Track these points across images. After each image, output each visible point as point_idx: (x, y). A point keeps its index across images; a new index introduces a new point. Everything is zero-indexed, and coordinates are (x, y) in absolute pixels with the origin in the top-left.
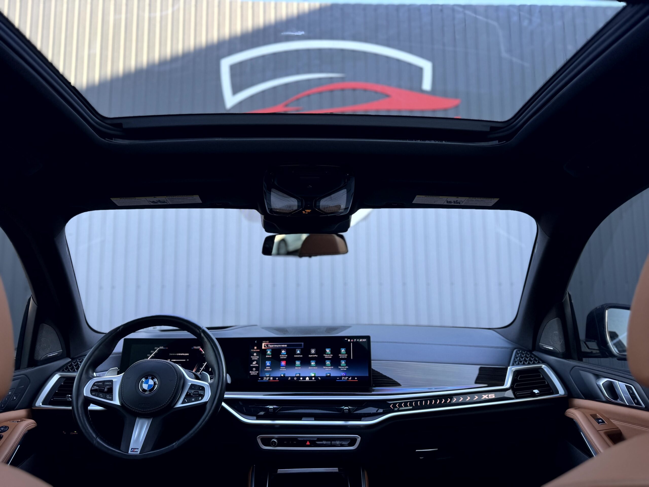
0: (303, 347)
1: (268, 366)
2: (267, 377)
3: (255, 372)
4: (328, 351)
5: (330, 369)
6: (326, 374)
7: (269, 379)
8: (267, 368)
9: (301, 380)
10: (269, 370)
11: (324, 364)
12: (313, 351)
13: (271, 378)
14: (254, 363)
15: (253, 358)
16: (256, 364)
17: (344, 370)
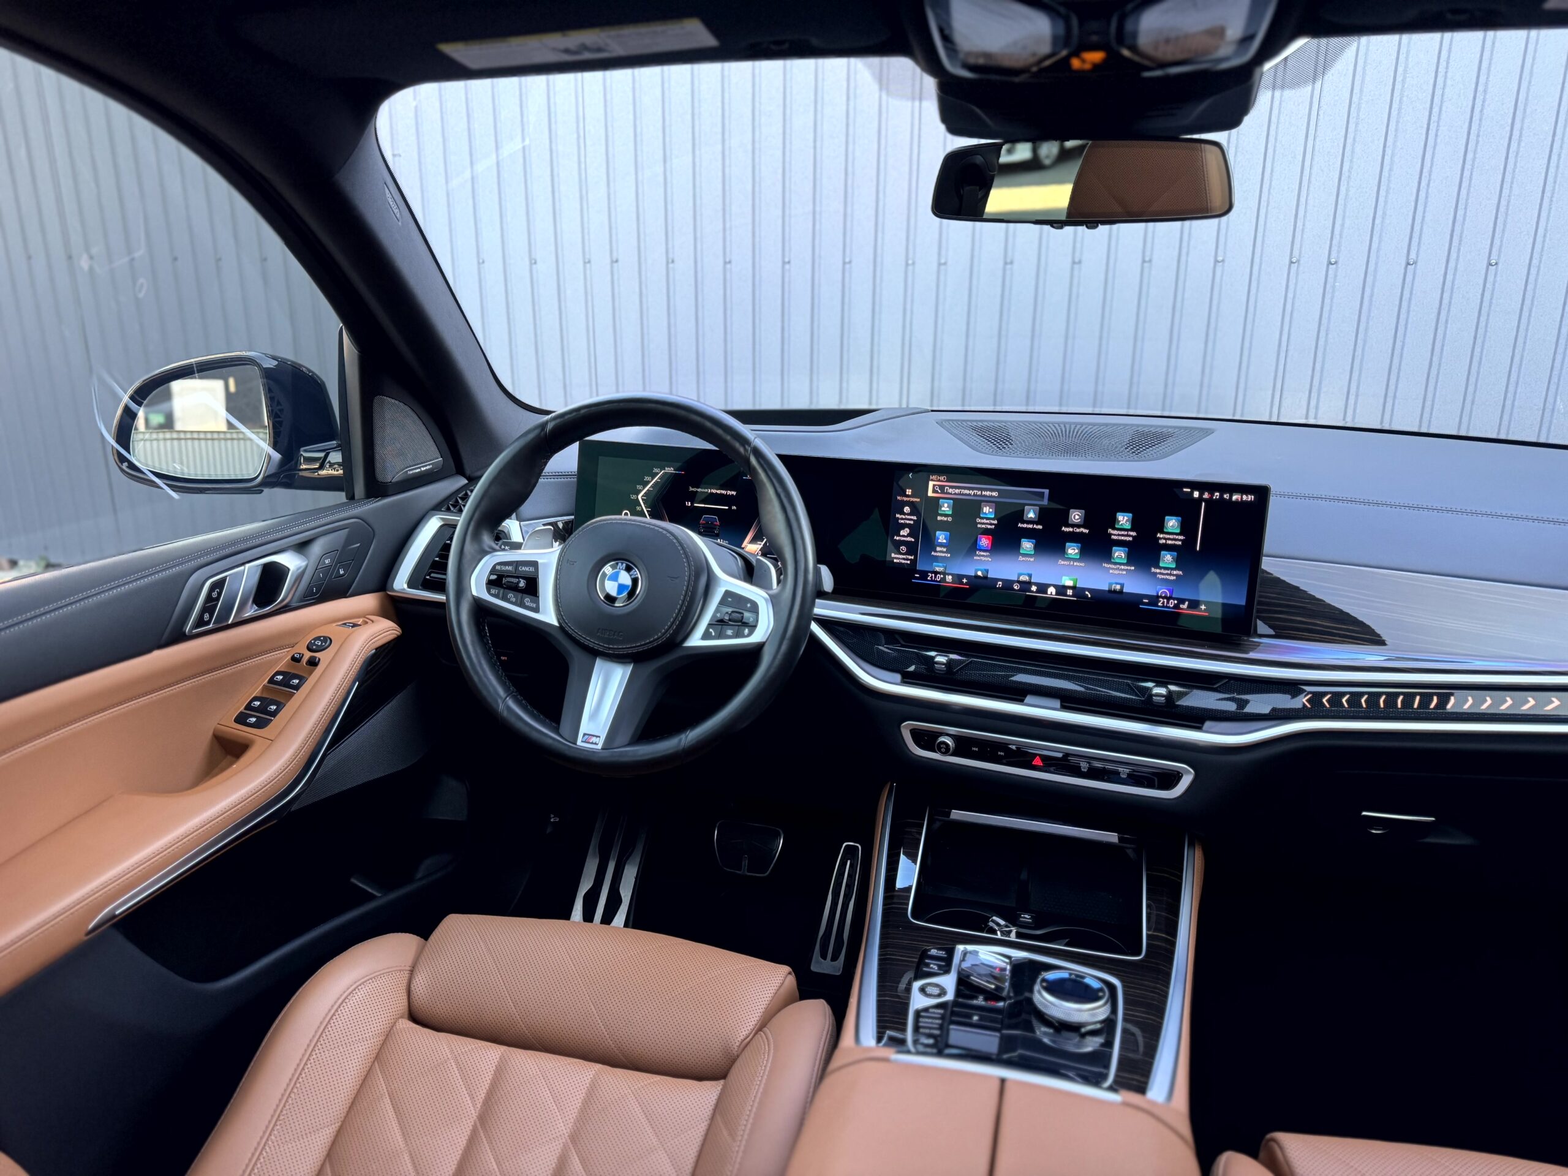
0: (1045, 502)
1: (941, 545)
2: (936, 573)
3: (904, 557)
5: (1125, 572)
6: (1110, 584)
8: (938, 549)
9: (1033, 592)
10: (943, 555)
11: (1107, 556)
13: (949, 578)
14: (905, 532)
15: (902, 519)
16: (909, 535)
17: (1167, 580)
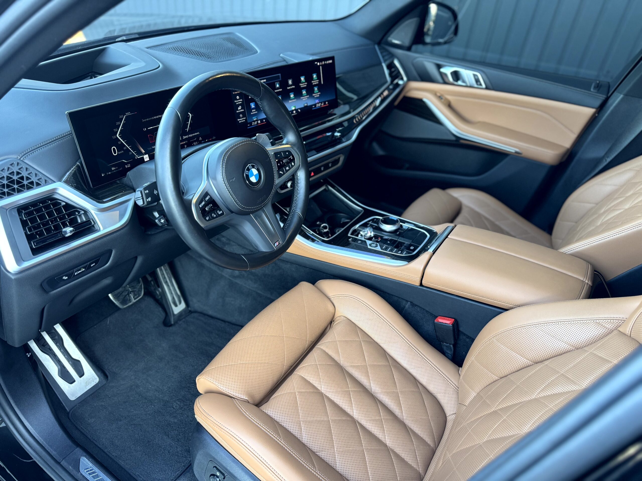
0: (280, 79)
1: (253, 109)
2: (254, 121)
3: (242, 119)
4: (302, 79)
5: (307, 99)
6: (304, 104)
7: (257, 123)
8: (253, 111)
10: (255, 113)
11: (301, 95)
12: (290, 82)
13: (259, 122)
14: (239, 108)
15: (237, 102)
16: (242, 109)
17: (317, 97)
